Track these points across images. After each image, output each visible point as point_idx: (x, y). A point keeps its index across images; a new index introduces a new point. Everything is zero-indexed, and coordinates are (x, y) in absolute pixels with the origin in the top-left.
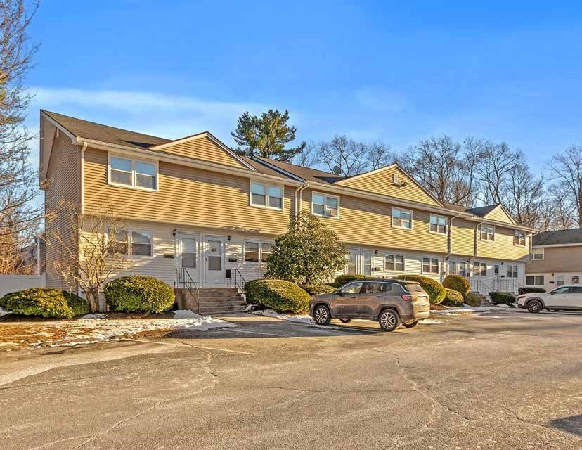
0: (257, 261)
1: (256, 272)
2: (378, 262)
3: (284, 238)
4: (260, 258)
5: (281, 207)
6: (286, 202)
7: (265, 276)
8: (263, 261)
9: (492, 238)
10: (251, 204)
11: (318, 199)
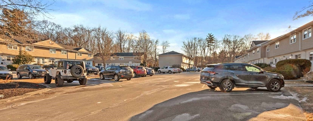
0: (10, 60)
1: (10, 63)
2: (46, 60)
3: (18, 55)
4: (11, 60)
5: (17, 49)
6: (18, 48)
7: (13, 64)
8: (12, 60)
9: (81, 55)
10: (8, 48)
11: (27, 47)
